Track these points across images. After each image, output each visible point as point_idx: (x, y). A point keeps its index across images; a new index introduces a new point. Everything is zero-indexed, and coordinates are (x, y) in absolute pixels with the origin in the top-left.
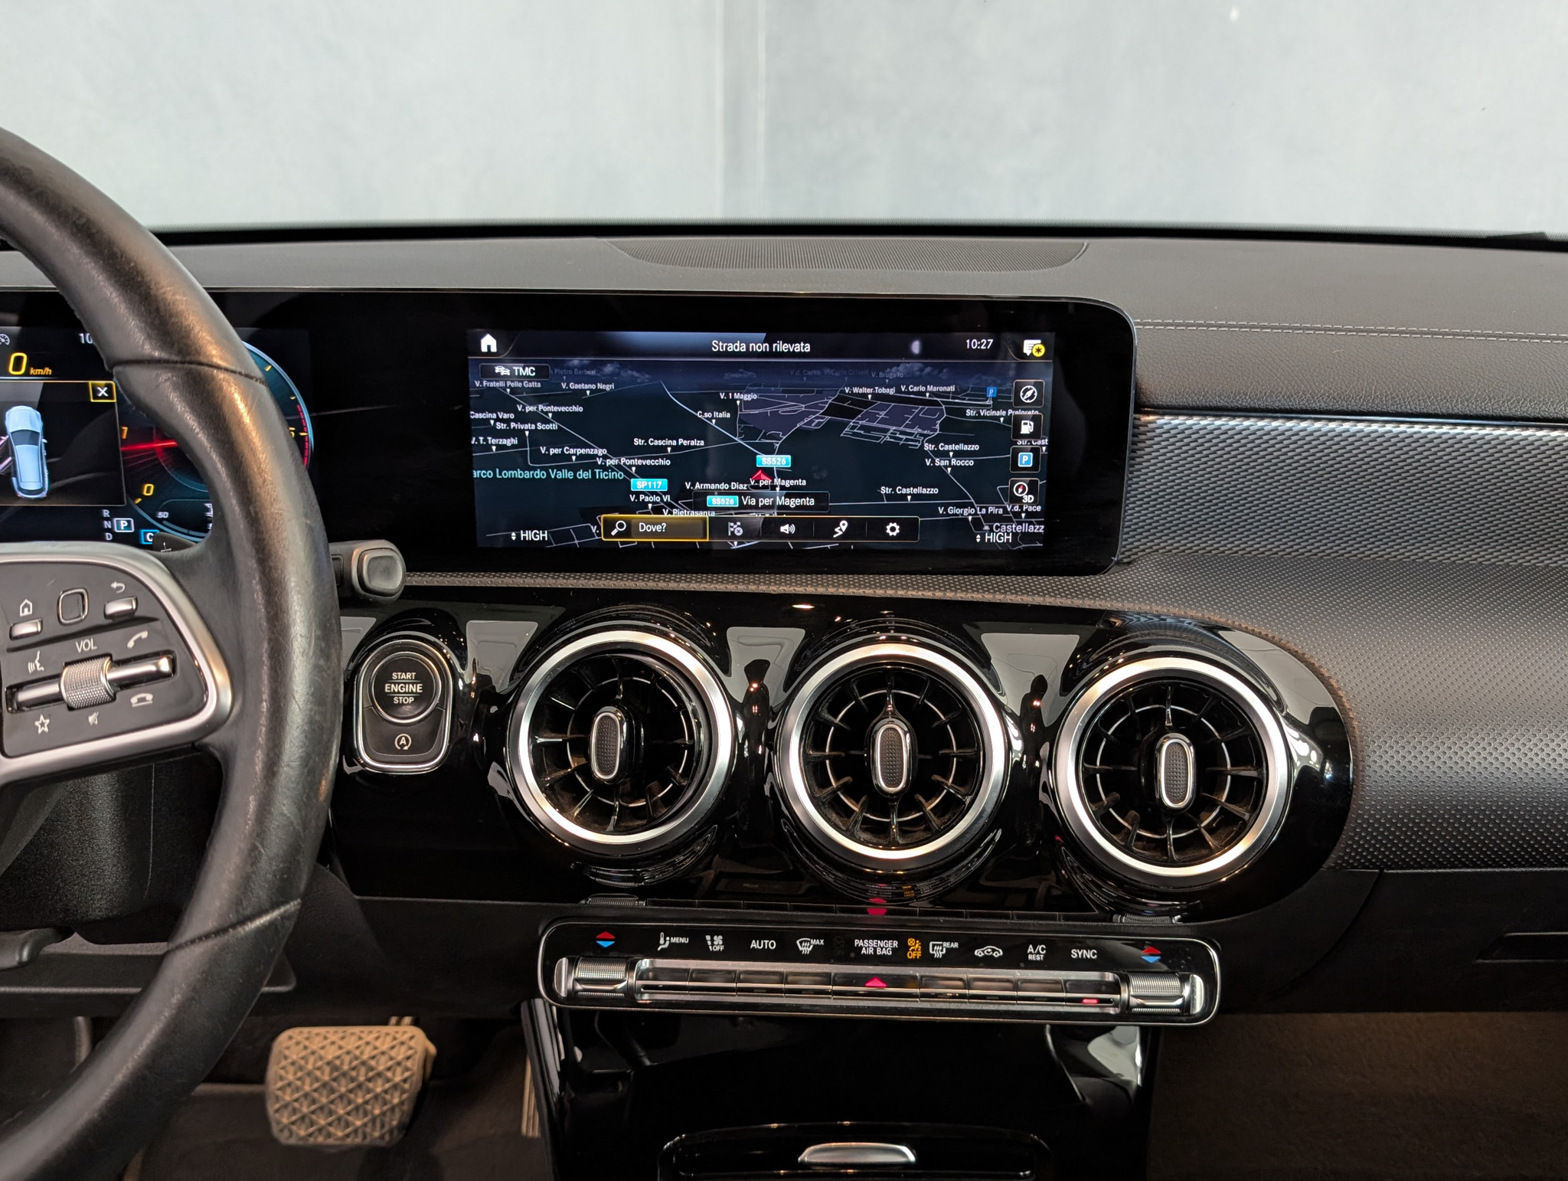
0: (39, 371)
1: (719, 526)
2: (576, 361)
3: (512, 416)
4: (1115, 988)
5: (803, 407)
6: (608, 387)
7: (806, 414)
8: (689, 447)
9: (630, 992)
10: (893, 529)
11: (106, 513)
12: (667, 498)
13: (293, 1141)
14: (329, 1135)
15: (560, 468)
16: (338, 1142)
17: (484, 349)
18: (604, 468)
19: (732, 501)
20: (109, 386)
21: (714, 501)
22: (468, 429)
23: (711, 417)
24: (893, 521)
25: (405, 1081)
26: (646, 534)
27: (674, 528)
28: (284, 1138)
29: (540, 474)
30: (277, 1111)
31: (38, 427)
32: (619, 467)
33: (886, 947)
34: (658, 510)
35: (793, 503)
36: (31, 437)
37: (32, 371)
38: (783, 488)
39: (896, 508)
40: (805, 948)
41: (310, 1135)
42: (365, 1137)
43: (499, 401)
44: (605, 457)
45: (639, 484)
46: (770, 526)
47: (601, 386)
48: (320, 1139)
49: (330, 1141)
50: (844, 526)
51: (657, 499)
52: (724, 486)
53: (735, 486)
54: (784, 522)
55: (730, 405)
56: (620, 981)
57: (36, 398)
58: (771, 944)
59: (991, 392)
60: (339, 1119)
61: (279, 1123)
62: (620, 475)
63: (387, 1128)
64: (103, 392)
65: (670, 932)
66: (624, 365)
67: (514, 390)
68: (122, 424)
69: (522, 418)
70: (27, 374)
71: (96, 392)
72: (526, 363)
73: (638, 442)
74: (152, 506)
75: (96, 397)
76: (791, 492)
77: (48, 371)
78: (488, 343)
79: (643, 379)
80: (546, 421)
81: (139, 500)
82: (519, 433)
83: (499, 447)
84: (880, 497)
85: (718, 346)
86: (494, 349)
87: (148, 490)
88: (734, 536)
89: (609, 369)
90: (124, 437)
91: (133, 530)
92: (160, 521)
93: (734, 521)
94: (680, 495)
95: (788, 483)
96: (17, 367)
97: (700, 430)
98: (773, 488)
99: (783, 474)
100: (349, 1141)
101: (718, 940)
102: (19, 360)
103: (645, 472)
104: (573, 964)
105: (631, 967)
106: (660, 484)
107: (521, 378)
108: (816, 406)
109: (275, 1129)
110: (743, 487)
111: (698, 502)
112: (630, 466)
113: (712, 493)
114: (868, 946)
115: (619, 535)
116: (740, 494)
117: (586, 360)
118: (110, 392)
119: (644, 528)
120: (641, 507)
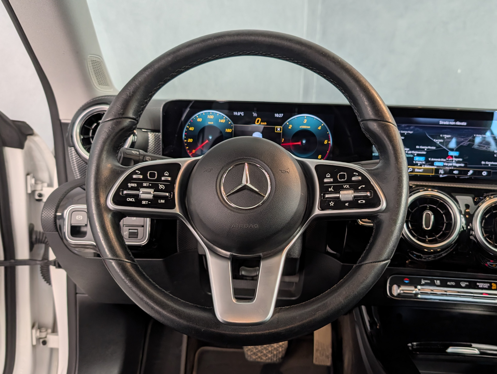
0: (263, 123)
1: (437, 171)
2: (403, 125)
5: (462, 139)
6: (411, 132)
7: (463, 141)
8: (431, 149)
9: (416, 294)
10: (484, 173)
12: (424, 163)
13: (251, 360)
16: (264, 361)
19: (441, 164)
20: (281, 128)
21: (436, 164)
23: (438, 141)
24: (485, 171)
26: (417, 172)
27: (425, 171)
28: (249, 359)
30: (246, 351)
32: (412, 154)
33: (486, 286)
34: (421, 165)
35: (458, 165)
37: (261, 123)
38: (455, 161)
39: (486, 168)
40: (463, 284)
42: (271, 360)
44: (408, 151)
45: (416, 158)
46: (451, 171)
47: (409, 132)
50: (471, 172)
51: (421, 163)
52: (439, 160)
53: (442, 160)
54: (454, 170)
55: (443, 138)
56: (413, 291)
57: (261, 130)
58: (453, 284)
60: (264, 354)
61: (247, 354)
62: (412, 156)
63: (278, 358)
64: (279, 129)
65: (425, 279)
66: (416, 127)
68: (283, 137)
70: (260, 124)
71: (277, 129)
73: (417, 147)
75: (277, 131)
76: (458, 162)
77: (266, 123)
79: (421, 130)
84: (481, 164)
85: (441, 122)
88: (441, 174)
89: (412, 128)
90: (283, 141)
93: (441, 169)
94: (428, 162)
95: (457, 160)
96: (258, 122)
97: (434, 144)
98: (453, 161)
99: (456, 157)
100: (267, 361)
101: (438, 282)
102: (258, 120)
103: (418, 155)
104: (399, 286)
105: (416, 287)
106: (423, 159)
108: (466, 139)
109: (246, 356)
110: (444, 160)
111: (432, 164)
112: (414, 154)
113: (436, 161)
114: (481, 285)
115: (411, 172)
116: (444, 162)
117: (406, 125)
118: (280, 129)
119: (416, 170)
120: (416, 164)
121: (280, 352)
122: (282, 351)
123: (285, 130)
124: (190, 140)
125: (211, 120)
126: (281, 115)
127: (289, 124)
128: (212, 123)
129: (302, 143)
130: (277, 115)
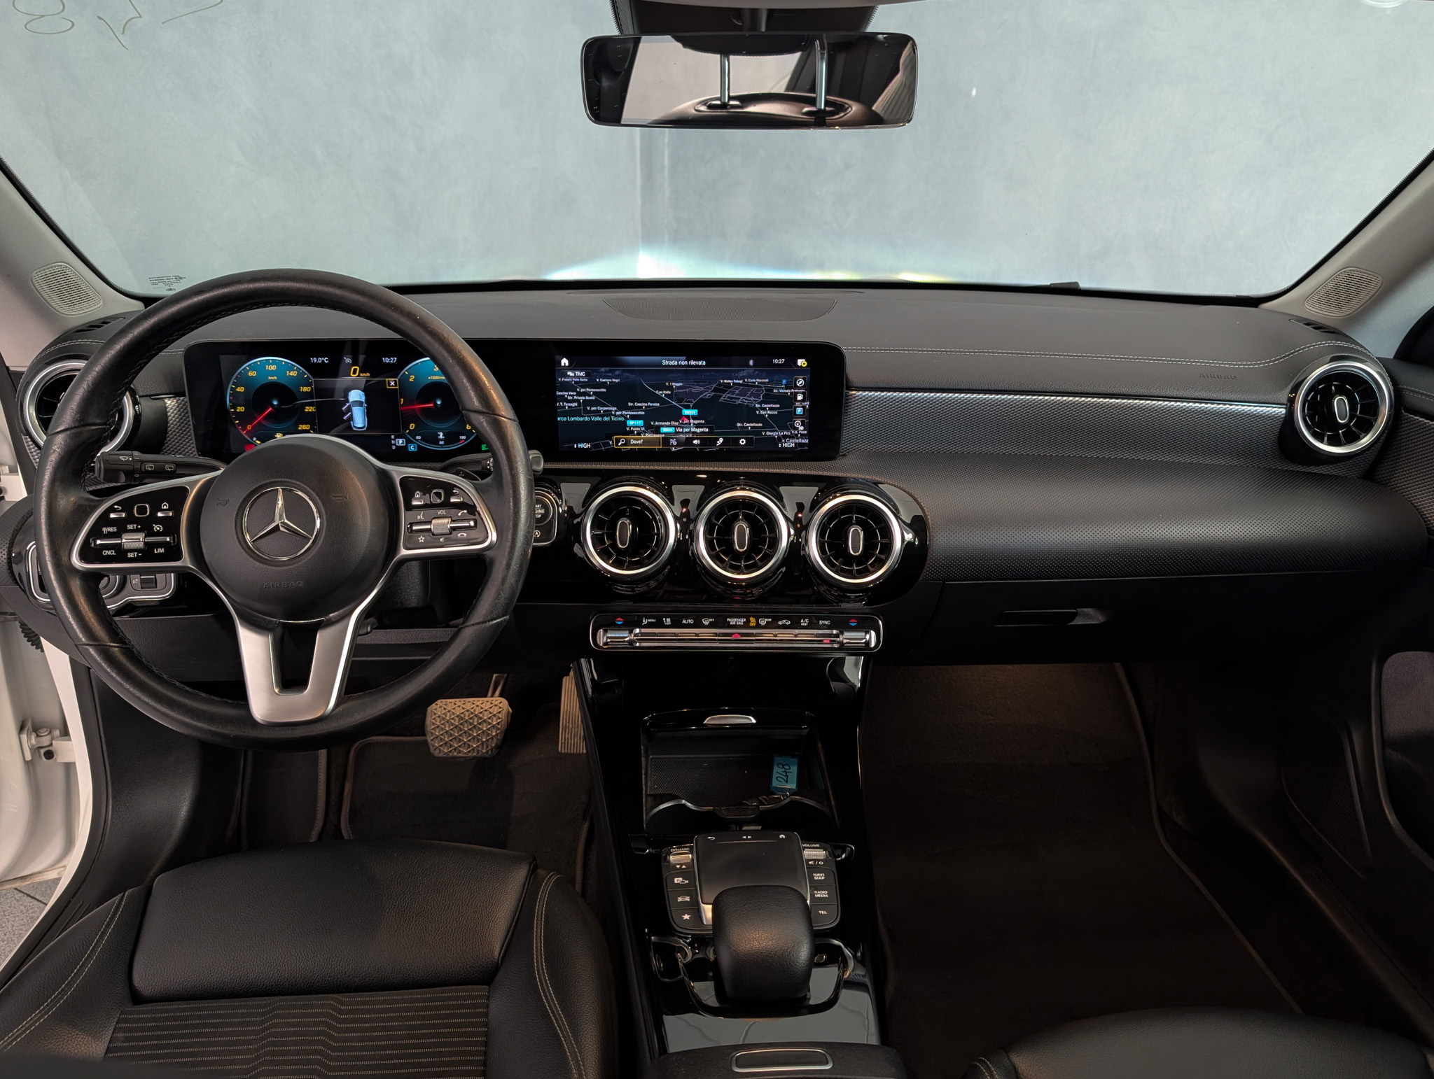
0: (364, 374)
1: (666, 440)
2: (603, 369)
3: (575, 393)
4: (837, 636)
5: (702, 389)
6: (617, 381)
7: (704, 392)
8: (653, 406)
9: (631, 642)
10: (743, 442)
11: (393, 437)
12: (643, 429)
13: (441, 755)
14: (460, 752)
15: (596, 416)
16: (465, 755)
17: (563, 364)
18: (615, 416)
19: (671, 430)
20: (395, 381)
21: (664, 430)
22: (556, 399)
23: (662, 393)
24: (743, 438)
25: (498, 724)
26: (634, 445)
27: (646, 441)
28: (436, 753)
29: (587, 419)
30: (432, 740)
31: (363, 399)
32: (622, 415)
33: (741, 621)
34: (639, 434)
35: (699, 430)
36: (360, 404)
37: (361, 375)
38: (694, 424)
39: (745, 432)
40: (706, 622)
41: (450, 752)
42: (478, 752)
43: (568, 387)
44: (616, 411)
45: (631, 423)
46: (689, 441)
47: (614, 380)
48: (455, 754)
49: (461, 755)
50: (721, 440)
51: (639, 429)
52: (668, 423)
53: (673, 423)
54: (695, 439)
55: (670, 388)
56: (626, 637)
57: (363, 386)
58: (691, 621)
59: (784, 382)
60: (465, 743)
61: (433, 746)
62: (622, 419)
63: (489, 748)
64: (393, 383)
65: (648, 617)
66: (624, 371)
67: (576, 382)
68: (401, 398)
69: (579, 394)
70: (359, 376)
71: (389, 383)
72: (581, 371)
73: (630, 404)
74: (413, 433)
75: (389, 386)
76: (698, 426)
77: (368, 374)
78: (565, 362)
79: (632, 377)
80: (590, 396)
81: (408, 431)
82: (578, 401)
83: (569, 407)
84: (737, 428)
85: (665, 363)
86: (567, 364)
87: (412, 426)
88: (673, 446)
89: (617, 373)
90: (402, 403)
91: (404, 445)
92: (417, 440)
93: (673, 438)
94: (648, 427)
95: (696, 422)
96: (354, 373)
97: (657, 398)
98: (690, 424)
99: (694, 418)
100: (470, 754)
101: (669, 620)
102: (355, 370)
103: (633, 417)
104: (605, 631)
105: (631, 632)
106: (640, 423)
107: (579, 377)
108: (708, 388)
109: (432, 749)
110: (676, 424)
111: (657, 430)
112: (627, 415)
113: (663, 426)
114: (733, 621)
115: (622, 445)
116: (675, 427)
117: (608, 369)
118: (396, 383)
119: (633, 442)
120: (632, 432)
121: (492, 738)
122: (497, 735)
123: (403, 382)
124: (241, 409)
125: (272, 373)
126: (393, 360)
127: (410, 374)
128: (276, 378)
129: (435, 404)
130: (386, 360)
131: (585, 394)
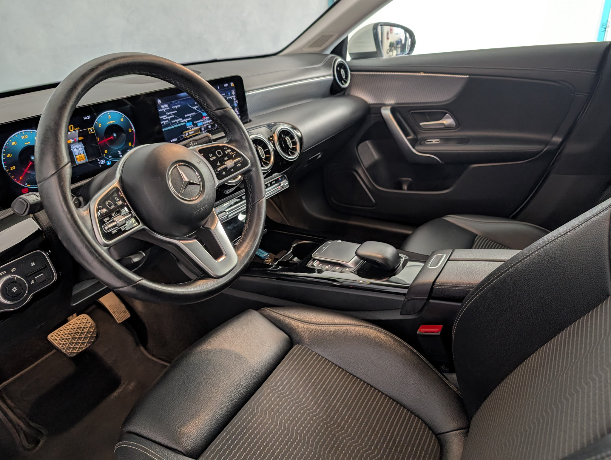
0: (77, 129)
1: (200, 129)
2: (173, 102)
3: (166, 116)
4: (280, 185)
6: (179, 106)
8: (193, 115)
11: (99, 160)
14: (82, 348)
15: (175, 125)
16: (86, 348)
17: (159, 103)
18: (182, 123)
19: (201, 124)
20: (93, 129)
21: (199, 124)
22: (160, 120)
23: (195, 108)
25: (91, 325)
27: (194, 132)
28: (72, 356)
29: (173, 127)
30: (66, 351)
34: (191, 129)
35: (209, 121)
37: (75, 129)
41: (78, 350)
42: (90, 343)
43: (164, 113)
44: (182, 120)
45: (188, 124)
48: (81, 350)
49: (83, 349)
51: (191, 127)
52: (199, 121)
54: (209, 125)
55: (198, 105)
59: (229, 94)
60: (82, 343)
61: (68, 353)
62: (184, 123)
64: (91, 130)
66: (181, 101)
67: (166, 110)
68: (97, 137)
69: (168, 116)
70: (74, 130)
71: (90, 131)
72: (166, 104)
73: (186, 116)
74: (107, 155)
75: (90, 132)
76: (209, 119)
77: (79, 128)
78: (159, 101)
79: (184, 103)
80: (171, 115)
81: (105, 155)
82: (168, 119)
83: (166, 123)
86: (161, 103)
87: (106, 152)
88: (203, 131)
89: (179, 102)
90: (98, 140)
91: (105, 163)
92: (110, 158)
93: (202, 127)
94: (194, 125)
96: (71, 129)
97: (194, 111)
98: (206, 119)
99: (207, 116)
100: (87, 346)
102: (71, 127)
103: (188, 121)
106: (191, 123)
107: (166, 108)
109: (68, 355)
110: (202, 120)
111: (197, 125)
112: (186, 121)
115: (188, 135)
116: (202, 122)
117: (175, 101)
118: (93, 130)
119: (190, 133)
120: (189, 129)
121: (93, 333)
122: (94, 330)
123: (97, 129)
124: (13, 168)
125: (26, 140)
126: (89, 117)
127: (99, 123)
128: (29, 143)
129: (113, 136)
130: (85, 118)
131: (170, 115)
